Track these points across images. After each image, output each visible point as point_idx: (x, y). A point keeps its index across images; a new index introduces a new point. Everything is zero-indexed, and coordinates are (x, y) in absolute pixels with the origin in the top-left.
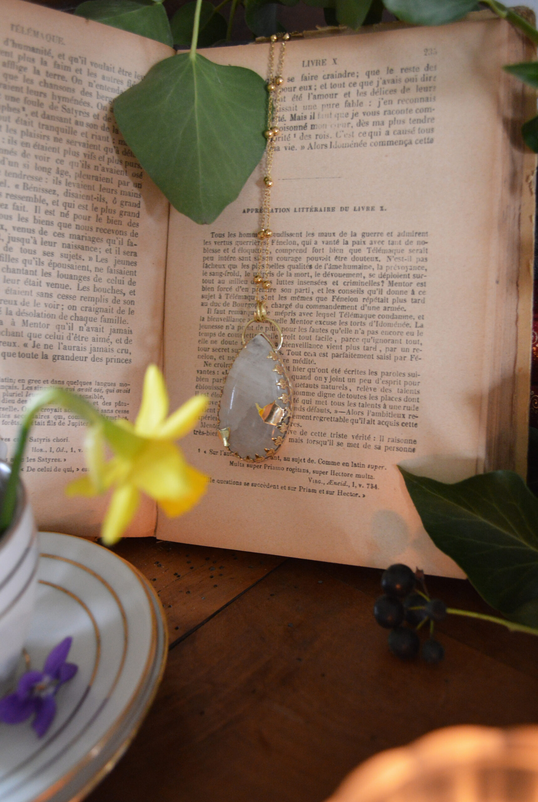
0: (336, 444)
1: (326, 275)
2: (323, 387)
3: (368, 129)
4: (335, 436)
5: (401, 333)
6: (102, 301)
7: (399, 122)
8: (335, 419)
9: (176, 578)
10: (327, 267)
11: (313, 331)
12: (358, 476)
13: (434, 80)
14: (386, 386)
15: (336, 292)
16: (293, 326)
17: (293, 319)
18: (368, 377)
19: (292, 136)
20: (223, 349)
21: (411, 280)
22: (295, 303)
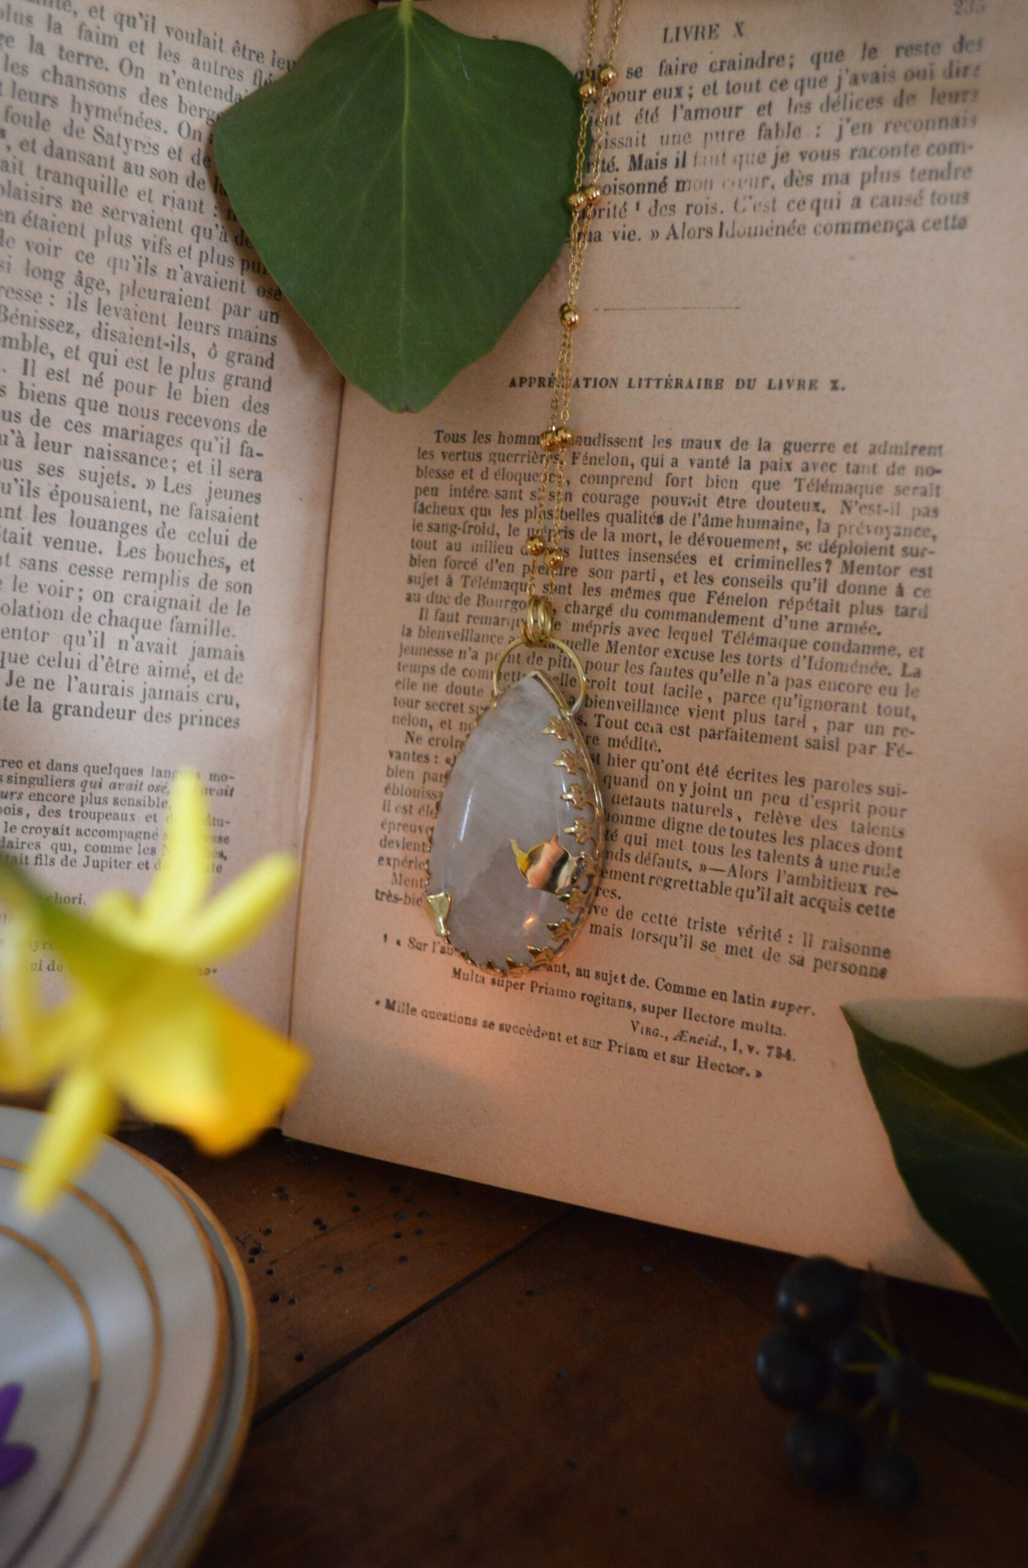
0: (700, 945)
1: (695, 540)
2: (675, 807)
3: (809, 193)
4: (698, 926)
5: (867, 688)
6: (175, 582)
7: (885, 176)
8: (700, 886)
9: (316, 1230)
10: (699, 521)
11: (659, 673)
12: (747, 1026)
13: (975, 76)
14: (825, 814)
15: (718, 582)
16: (612, 658)
17: (613, 643)
18: (782, 789)
19: (631, 207)
20: (449, 704)
21: (897, 560)
22: (619, 603)
